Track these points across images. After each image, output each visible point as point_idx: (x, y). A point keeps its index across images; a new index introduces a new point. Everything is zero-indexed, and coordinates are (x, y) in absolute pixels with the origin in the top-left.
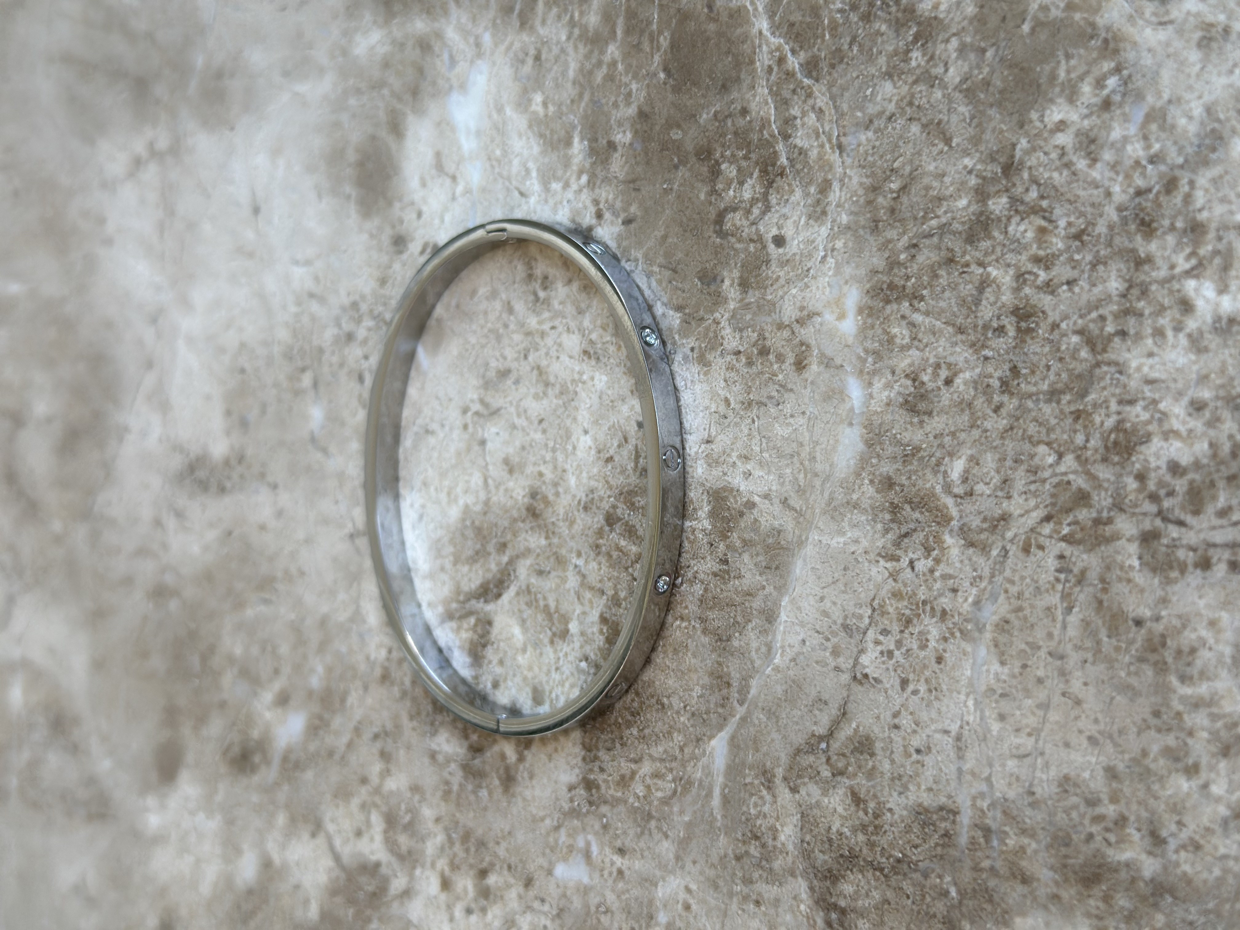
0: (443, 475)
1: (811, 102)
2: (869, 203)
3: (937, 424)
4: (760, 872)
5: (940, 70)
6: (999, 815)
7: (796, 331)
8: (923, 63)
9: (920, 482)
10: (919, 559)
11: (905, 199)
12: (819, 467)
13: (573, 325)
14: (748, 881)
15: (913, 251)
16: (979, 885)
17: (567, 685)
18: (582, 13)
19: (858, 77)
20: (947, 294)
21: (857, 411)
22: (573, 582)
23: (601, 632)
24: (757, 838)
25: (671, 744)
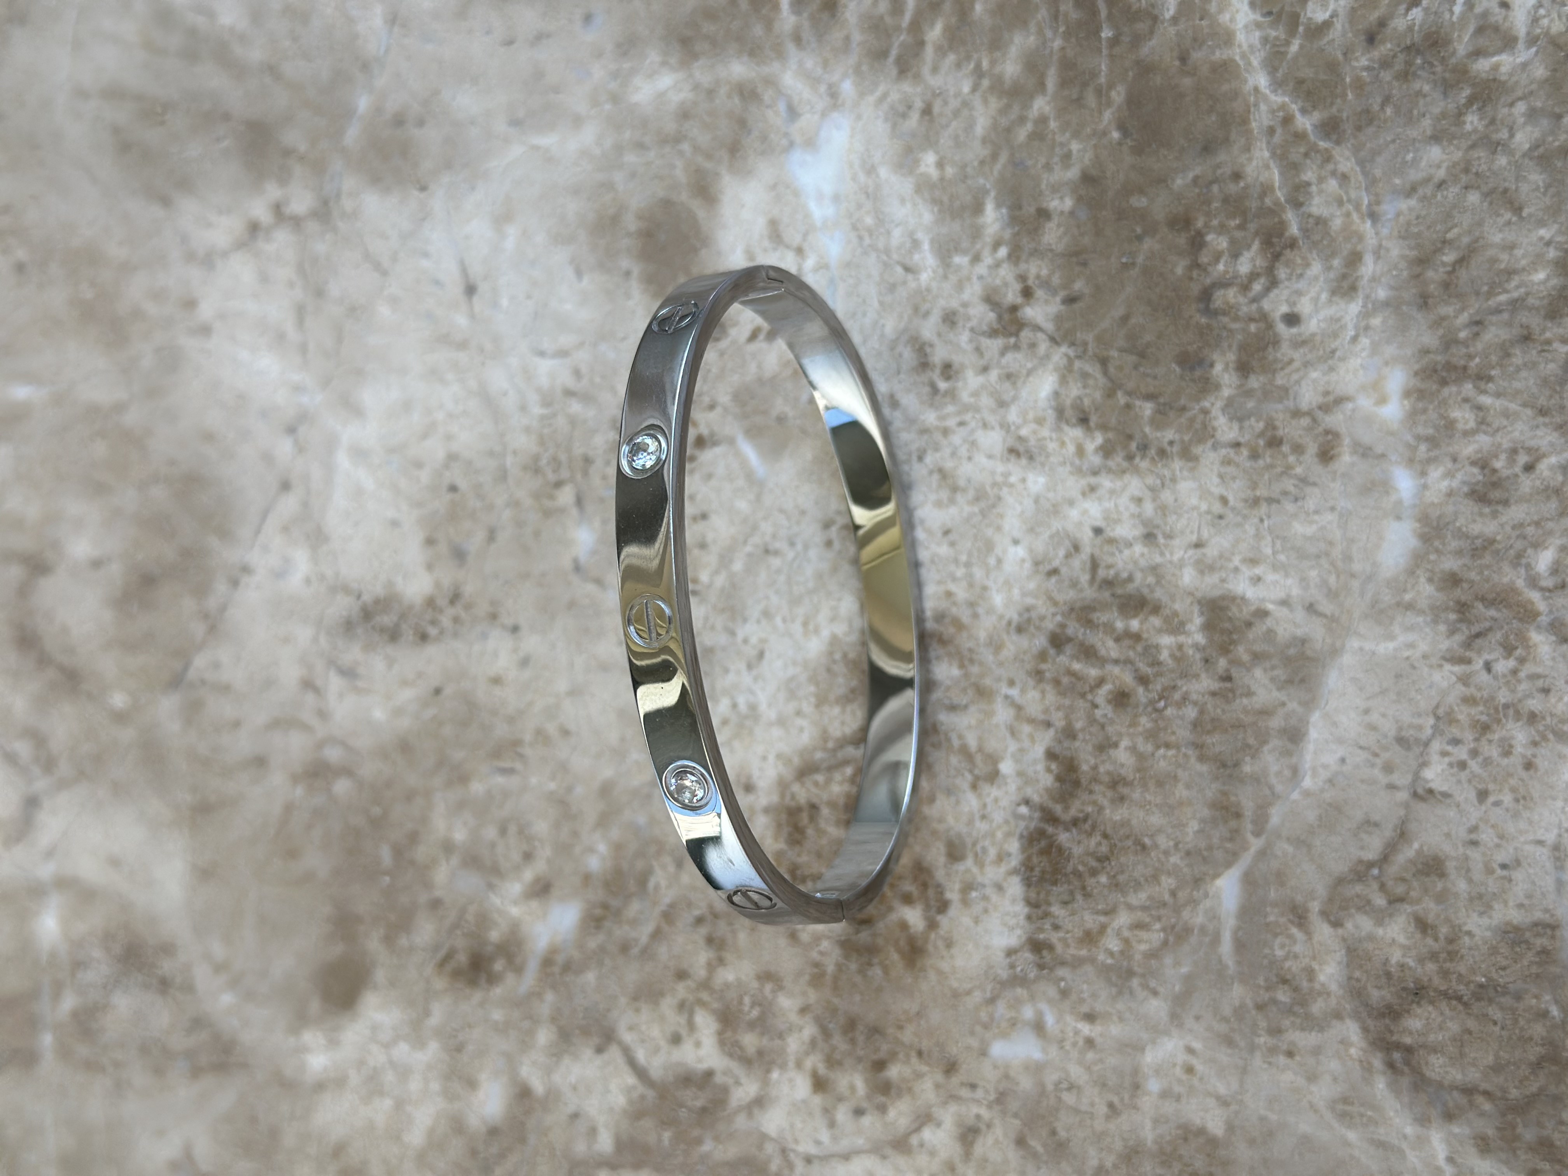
0: (795, 601)
1: (1330, 167)
2: (1415, 277)
3: (1516, 513)
5: (1504, 135)
7: (1319, 418)
8: (1480, 128)
9: (1496, 577)
10: (1497, 660)
11: (1463, 274)
12: (1357, 567)
13: (992, 419)
14: (1276, 1031)
15: (1475, 329)
17: (999, 835)
18: (993, 62)
19: (1393, 141)
20: (1524, 374)
21: (1406, 504)
22: (1003, 714)
23: (1049, 770)
24: (1285, 981)
25: (1157, 888)
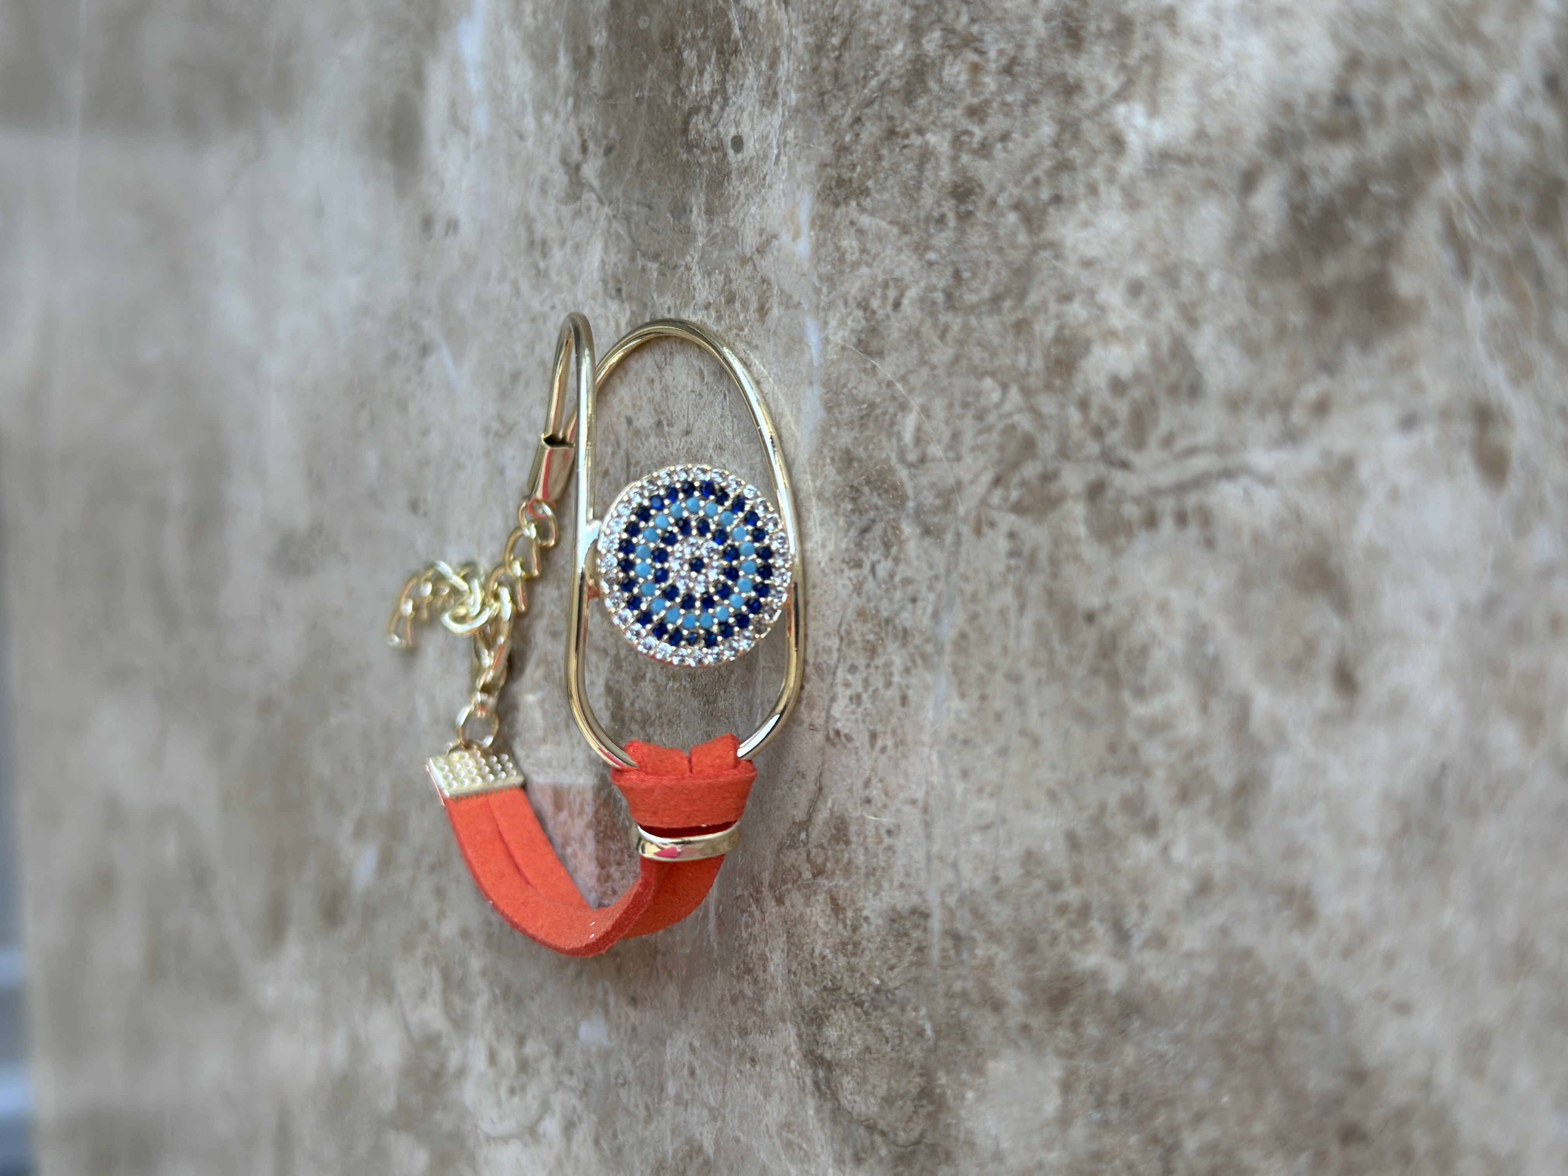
2: (815, 69)
3: (889, 366)
4: (754, 1018)
6: (968, 916)
7: (757, 265)
9: (876, 453)
10: (879, 561)
11: (846, 57)
14: (743, 1032)
15: (856, 127)
16: (952, 1016)
20: (891, 182)
21: (816, 364)
